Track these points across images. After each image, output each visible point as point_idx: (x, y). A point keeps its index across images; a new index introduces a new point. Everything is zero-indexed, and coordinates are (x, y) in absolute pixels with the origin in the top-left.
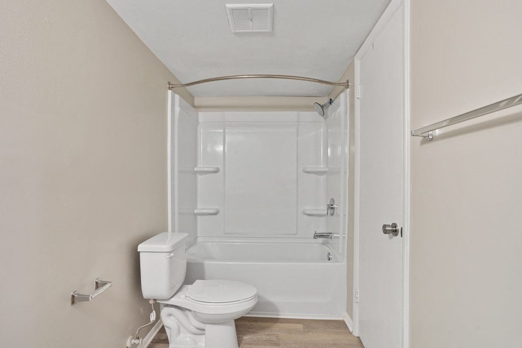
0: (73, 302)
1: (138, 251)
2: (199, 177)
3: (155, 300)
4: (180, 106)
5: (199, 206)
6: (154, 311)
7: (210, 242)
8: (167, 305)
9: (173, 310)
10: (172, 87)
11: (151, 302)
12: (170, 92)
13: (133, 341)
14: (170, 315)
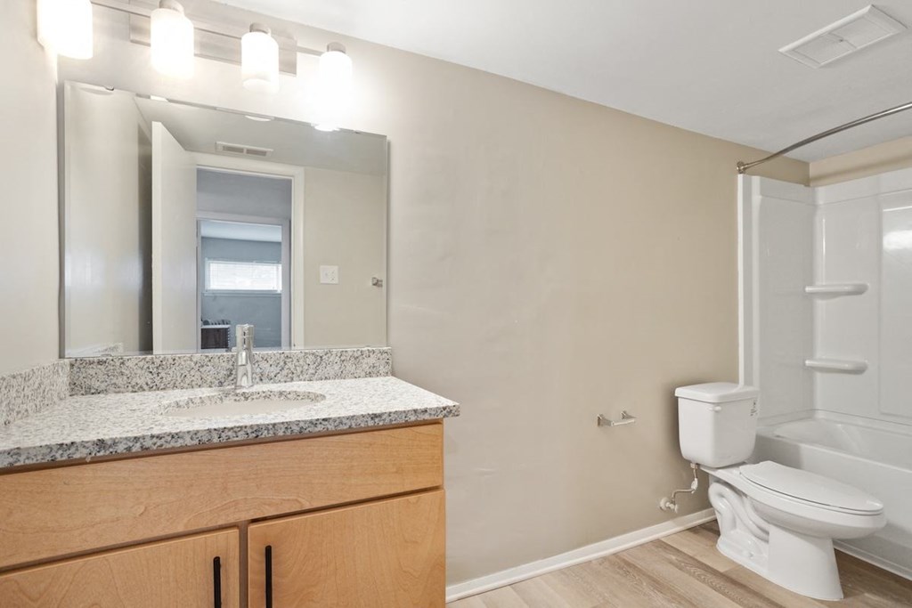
0: (599, 424)
1: (676, 395)
2: (820, 304)
3: (697, 464)
4: (763, 193)
5: (819, 354)
6: (696, 479)
7: (841, 423)
8: (719, 481)
9: (727, 491)
10: (745, 169)
11: (693, 466)
12: (740, 177)
13: (668, 504)
14: (722, 496)
